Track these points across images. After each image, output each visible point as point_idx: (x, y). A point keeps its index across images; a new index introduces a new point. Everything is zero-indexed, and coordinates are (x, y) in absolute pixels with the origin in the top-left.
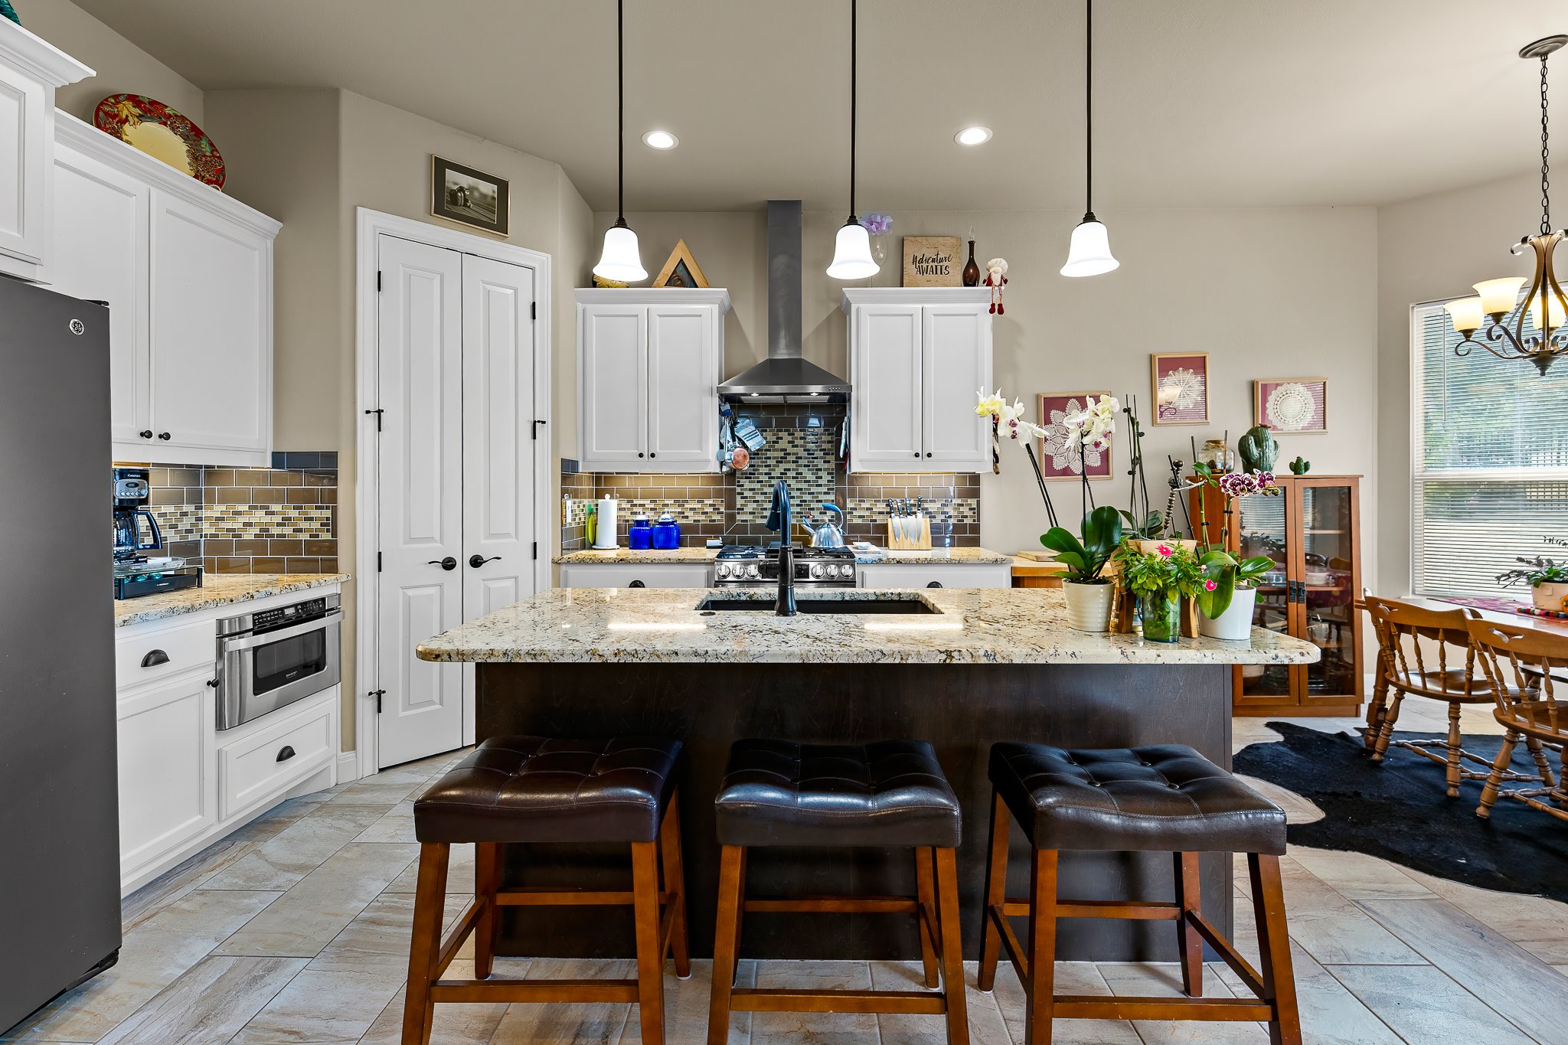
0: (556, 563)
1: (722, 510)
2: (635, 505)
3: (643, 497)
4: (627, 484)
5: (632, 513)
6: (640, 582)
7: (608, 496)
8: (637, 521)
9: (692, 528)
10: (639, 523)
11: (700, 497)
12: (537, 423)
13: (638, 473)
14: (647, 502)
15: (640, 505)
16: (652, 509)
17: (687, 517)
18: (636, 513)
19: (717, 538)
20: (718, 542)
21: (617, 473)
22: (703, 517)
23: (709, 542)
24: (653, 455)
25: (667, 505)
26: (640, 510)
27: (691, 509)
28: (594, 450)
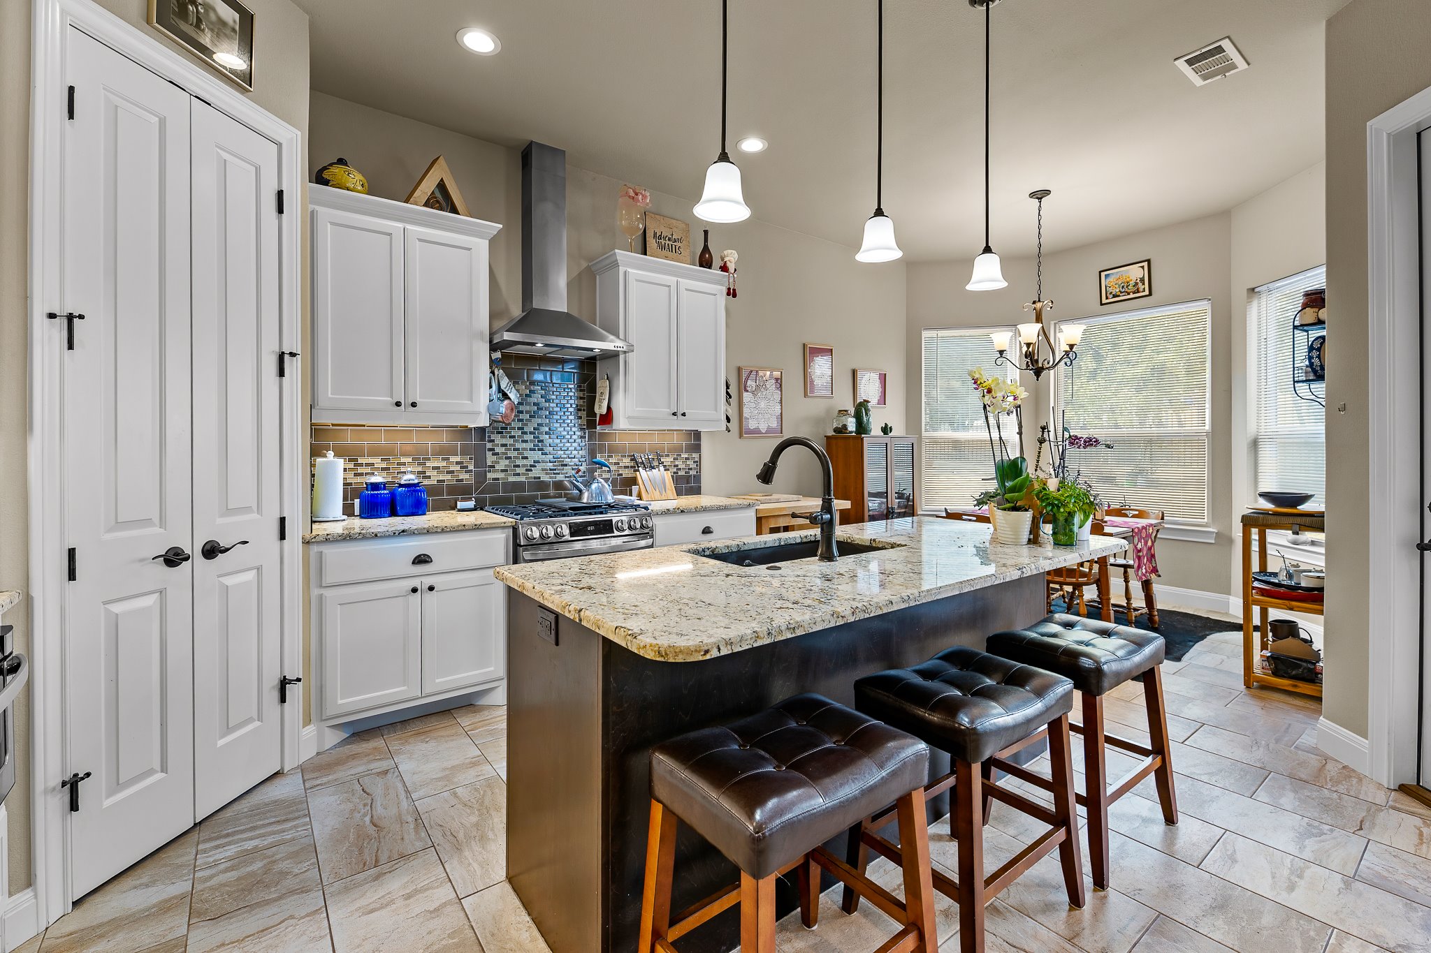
0: (307, 543)
1: (471, 467)
2: (361, 465)
3: (372, 454)
4: (349, 440)
5: (356, 475)
6: (424, 555)
7: (331, 454)
8: (372, 484)
9: (435, 490)
10: (375, 486)
11: (444, 452)
12: (287, 357)
13: (364, 426)
14: (377, 461)
15: (367, 465)
16: (383, 469)
17: (429, 477)
18: (361, 474)
19: (470, 499)
20: (471, 504)
21: (333, 425)
22: (449, 477)
23: (460, 505)
24: (414, 405)
25: (404, 464)
26: (368, 470)
27: (434, 468)
28: (330, 395)
